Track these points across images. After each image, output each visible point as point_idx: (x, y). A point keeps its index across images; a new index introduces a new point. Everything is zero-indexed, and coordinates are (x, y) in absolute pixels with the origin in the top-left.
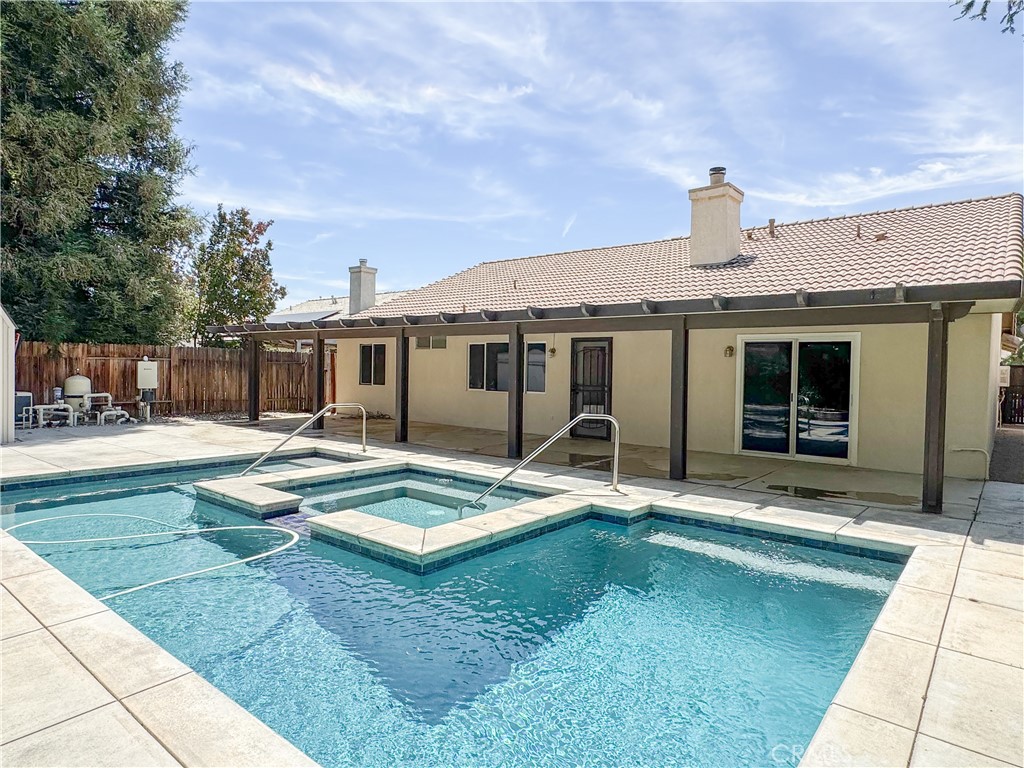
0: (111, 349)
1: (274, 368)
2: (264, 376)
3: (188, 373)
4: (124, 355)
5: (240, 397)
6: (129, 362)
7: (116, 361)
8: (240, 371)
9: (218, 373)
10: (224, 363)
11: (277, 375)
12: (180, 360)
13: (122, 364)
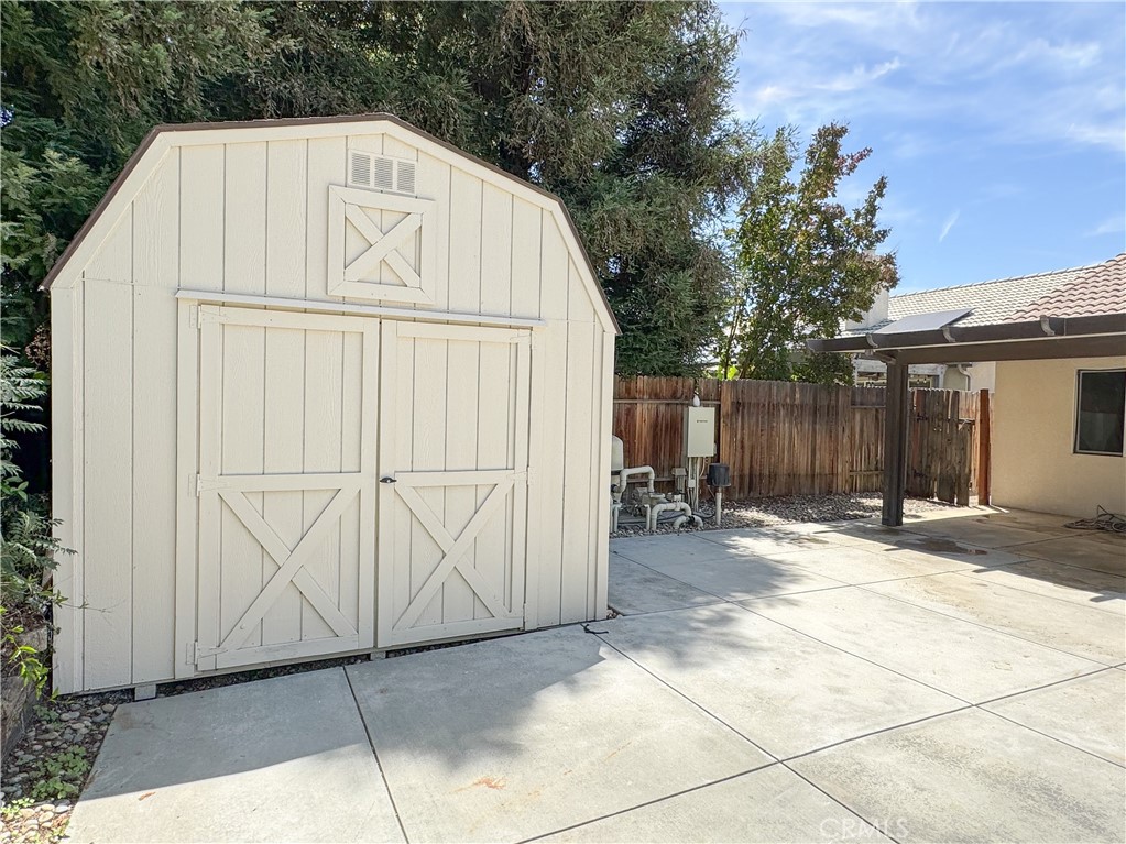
0: (640, 385)
1: (858, 417)
2: (847, 432)
3: (743, 429)
4: (657, 396)
5: (813, 469)
6: (662, 408)
7: (645, 406)
8: (815, 423)
9: (784, 427)
10: (792, 406)
11: (862, 431)
12: (732, 403)
13: (653, 412)
